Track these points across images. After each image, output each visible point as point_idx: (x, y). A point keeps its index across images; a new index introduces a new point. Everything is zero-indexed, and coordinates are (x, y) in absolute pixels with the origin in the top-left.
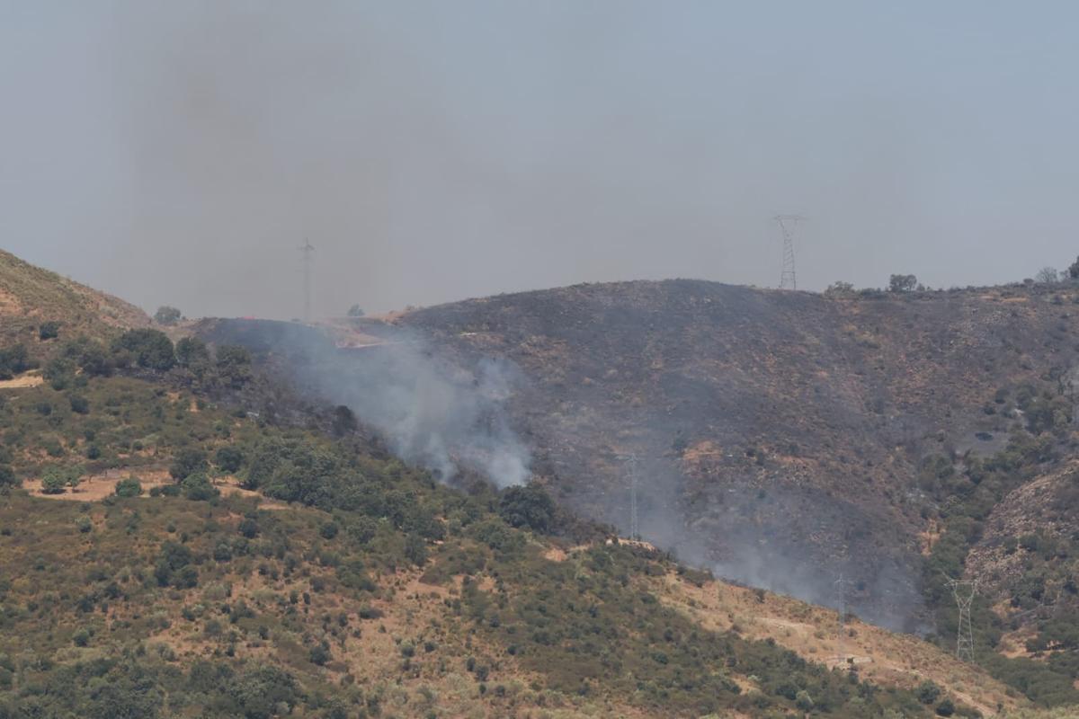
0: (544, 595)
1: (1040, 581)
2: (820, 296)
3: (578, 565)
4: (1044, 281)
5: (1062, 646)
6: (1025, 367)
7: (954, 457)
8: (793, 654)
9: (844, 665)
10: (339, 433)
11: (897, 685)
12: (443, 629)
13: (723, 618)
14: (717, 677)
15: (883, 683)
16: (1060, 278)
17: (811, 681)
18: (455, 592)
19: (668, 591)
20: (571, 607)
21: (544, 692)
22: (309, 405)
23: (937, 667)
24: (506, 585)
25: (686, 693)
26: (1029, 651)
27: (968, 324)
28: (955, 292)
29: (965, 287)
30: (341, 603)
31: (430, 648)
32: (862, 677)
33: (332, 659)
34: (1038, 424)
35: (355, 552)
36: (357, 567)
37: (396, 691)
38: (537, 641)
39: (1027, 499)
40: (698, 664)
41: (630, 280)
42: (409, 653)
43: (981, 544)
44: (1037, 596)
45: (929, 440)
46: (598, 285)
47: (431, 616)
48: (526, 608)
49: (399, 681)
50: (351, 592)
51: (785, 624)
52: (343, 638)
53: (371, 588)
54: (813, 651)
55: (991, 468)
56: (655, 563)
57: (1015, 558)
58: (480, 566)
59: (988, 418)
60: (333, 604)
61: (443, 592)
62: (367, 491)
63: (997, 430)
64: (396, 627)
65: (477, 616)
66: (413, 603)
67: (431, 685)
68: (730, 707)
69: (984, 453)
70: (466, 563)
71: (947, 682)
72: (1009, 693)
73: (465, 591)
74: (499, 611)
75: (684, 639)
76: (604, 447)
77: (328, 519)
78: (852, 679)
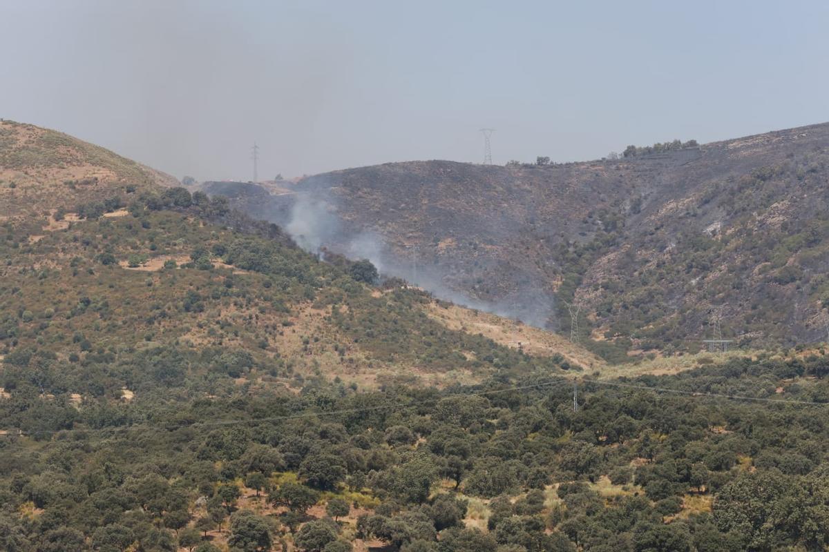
0: (372, 314)
1: (611, 304)
2: (503, 167)
3: (388, 299)
4: (611, 158)
5: (621, 335)
6: (602, 201)
7: (569, 245)
8: (492, 341)
9: (517, 346)
10: (272, 237)
11: (542, 355)
12: (322, 331)
13: (458, 324)
14: (456, 352)
15: (536, 354)
16: (619, 157)
17: (501, 354)
18: (329, 313)
19: (431, 311)
20: (384, 320)
21: (372, 360)
22: (257, 223)
23: (561, 346)
24: (353, 309)
25: (440, 360)
26: (605, 337)
27: (574, 180)
28: (568, 165)
29: (573, 162)
30: (274, 319)
31: (317, 340)
32: (525, 351)
33: (269, 346)
34: (609, 228)
35: (280, 294)
36: (281, 301)
37: (300, 361)
38: (369, 336)
39: (604, 264)
40: (446, 346)
41: (411, 161)
42: (306, 342)
43: (582, 286)
44: (609, 311)
45: (556, 236)
46: (396, 163)
47: (317, 324)
48: (363, 320)
49: (302, 356)
50: (278, 313)
51: (488, 326)
52: (275, 336)
53: (288, 311)
54: (501, 339)
55: (587, 249)
56: (425, 297)
57: (599, 293)
58: (340, 300)
59: (584, 225)
60: (270, 319)
61: (323, 312)
62: (285, 265)
63: (589, 231)
64: (301, 330)
65: (339, 324)
66: (307, 319)
67: (317, 358)
68: (461, 366)
69: (583, 242)
70: (334, 299)
71: (567, 353)
72: (596, 358)
73: (333, 312)
74: (350, 322)
75: (439, 334)
76: (400, 242)
77: (267, 278)
78: (521, 353)
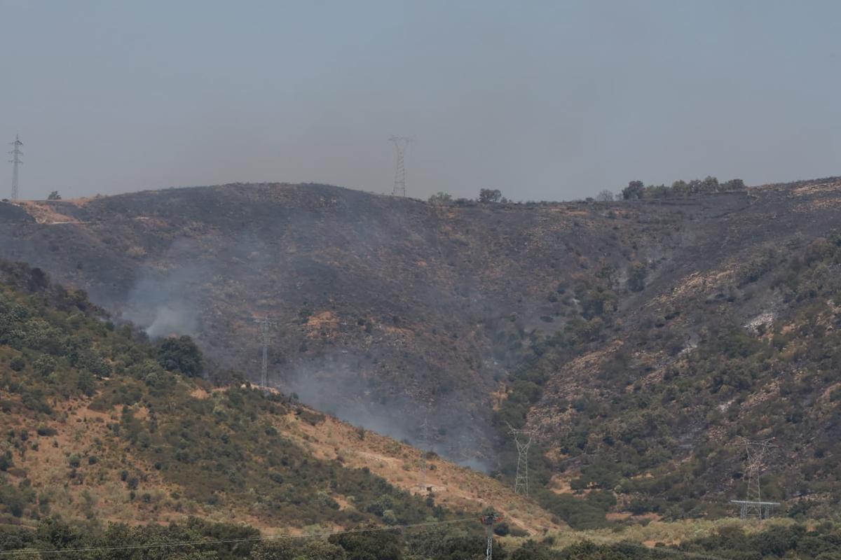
0: (187, 424)
1: (584, 435)
2: (423, 203)
3: (217, 403)
4: (603, 200)
5: (599, 487)
6: (582, 266)
7: (523, 335)
8: (383, 480)
9: (424, 492)
10: (32, 290)
11: (465, 510)
12: (104, 447)
13: (331, 450)
14: (321, 495)
15: (455, 508)
16: (615, 199)
17: (398, 503)
18: (116, 418)
19: (288, 427)
20: (208, 435)
21: (180, 500)
22: (9, 267)
23: (498, 497)
24: (157, 415)
25: (295, 506)
26: (572, 489)
27: (539, 231)
28: (531, 205)
29: (540, 201)
30: (24, 422)
31: (92, 461)
32: (437, 502)
33: (13, 466)
34: (591, 312)
35: (38, 382)
36: (39, 394)
37: (63, 493)
38: (179, 460)
39: (579, 370)
40: (306, 484)
41: (273, 182)
42: (75, 464)
43: (539, 403)
44: (581, 446)
45: (503, 319)
46: (248, 184)
47: (95, 436)
48: (172, 434)
49: (66, 486)
50: (33, 413)
51: (380, 458)
52: (24, 450)
53: (48, 411)
54: (400, 480)
55: (551, 343)
56: (279, 404)
57: (566, 416)
58: (137, 399)
59: (551, 305)
60: (17, 423)
61: (106, 418)
62: (50, 335)
63: (557, 314)
64: (67, 443)
65: (132, 437)
66: (82, 425)
67: (91, 490)
68: (329, 519)
69: (546, 332)
70: (126, 396)
71: (505, 509)
72: (554, 521)
73: (123, 417)
74: (150, 434)
75: (297, 464)
76: (245, 312)
77: (18, 355)
78: (430, 502)
